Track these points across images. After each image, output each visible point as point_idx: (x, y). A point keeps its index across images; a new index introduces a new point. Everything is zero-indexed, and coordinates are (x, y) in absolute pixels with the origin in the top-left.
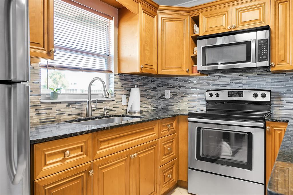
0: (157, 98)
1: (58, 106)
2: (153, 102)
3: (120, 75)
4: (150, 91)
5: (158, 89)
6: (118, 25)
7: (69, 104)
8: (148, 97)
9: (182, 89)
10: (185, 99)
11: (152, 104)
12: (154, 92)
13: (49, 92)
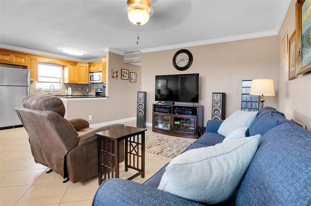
0: (84, 91)
1: (41, 92)
2: (81, 93)
3: (64, 83)
4: (79, 89)
5: (84, 88)
6: (63, 68)
7: (45, 91)
8: (78, 91)
9: (91, 88)
10: (92, 92)
11: (80, 93)
12: (82, 89)
13: (39, 88)
